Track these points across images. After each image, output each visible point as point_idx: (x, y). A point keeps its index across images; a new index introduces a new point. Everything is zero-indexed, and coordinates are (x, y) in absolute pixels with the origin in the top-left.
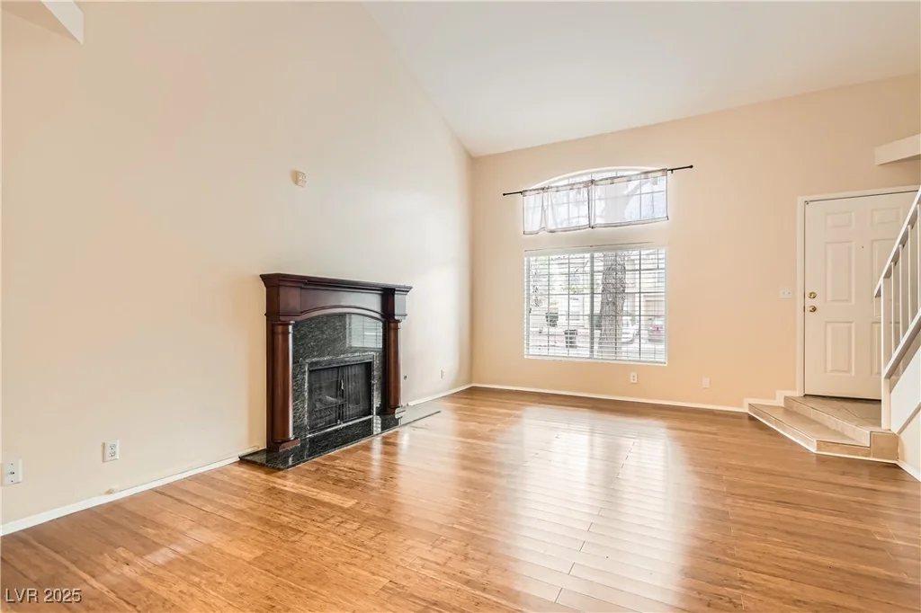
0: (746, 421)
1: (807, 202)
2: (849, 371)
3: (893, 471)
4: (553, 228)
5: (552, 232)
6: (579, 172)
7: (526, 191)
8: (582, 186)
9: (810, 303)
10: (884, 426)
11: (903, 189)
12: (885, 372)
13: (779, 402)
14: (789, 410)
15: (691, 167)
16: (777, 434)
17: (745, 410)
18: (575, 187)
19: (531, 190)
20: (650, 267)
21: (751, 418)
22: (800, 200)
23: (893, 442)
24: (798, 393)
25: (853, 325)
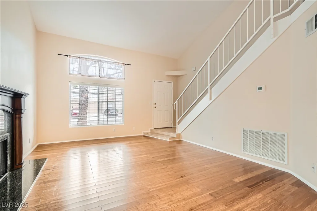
0: (143, 138)
1: (155, 81)
2: (161, 122)
3: (179, 141)
4: (84, 74)
5: (83, 76)
6: (94, 55)
7: (70, 56)
8: (96, 61)
9: (155, 106)
10: (177, 132)
11: (168, 82)
12: (177, 121)
13: (149, 131)
14: (152, 132)
15: (131, 65)
16: (156, 139)
17: (143, 134)
18: (93, 60)
19: (73, 56)
20: (119, 93)
21: (144, 136)
22: (153, 80)
23: (179, 135)
24: (153, 128)
25: (162, 111)
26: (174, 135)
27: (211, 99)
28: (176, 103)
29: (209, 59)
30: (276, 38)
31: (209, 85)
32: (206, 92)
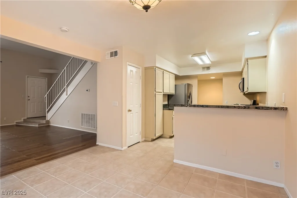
1: (28, 77)
2: (35, 112)
3: (49, 126)
9: (28, 98)
10: (46, 119)
11: (42, 78)
12: (47, 111)
13: (22, 120)
14: (25, 121)
15: (2, 62)
17: (15, 124)
21: (17, 125)
22: (26, 76)
23: (48, 122)
24: (26, 118)
25: (36, 103)
26: (44, 122)
27: (67, 95)
28: (46, 97)
29: (65, 68)
30: (92, 65)
31: (66, 85)
32: (64, 90)
